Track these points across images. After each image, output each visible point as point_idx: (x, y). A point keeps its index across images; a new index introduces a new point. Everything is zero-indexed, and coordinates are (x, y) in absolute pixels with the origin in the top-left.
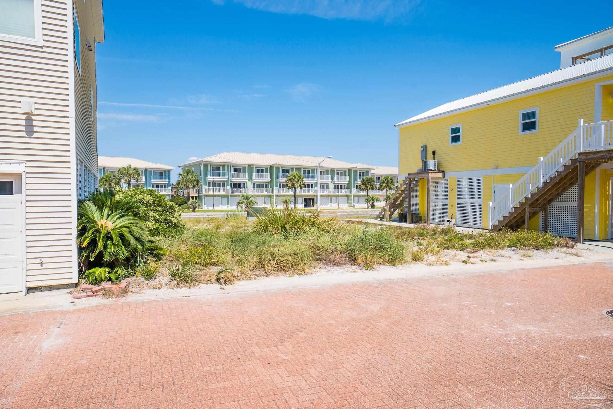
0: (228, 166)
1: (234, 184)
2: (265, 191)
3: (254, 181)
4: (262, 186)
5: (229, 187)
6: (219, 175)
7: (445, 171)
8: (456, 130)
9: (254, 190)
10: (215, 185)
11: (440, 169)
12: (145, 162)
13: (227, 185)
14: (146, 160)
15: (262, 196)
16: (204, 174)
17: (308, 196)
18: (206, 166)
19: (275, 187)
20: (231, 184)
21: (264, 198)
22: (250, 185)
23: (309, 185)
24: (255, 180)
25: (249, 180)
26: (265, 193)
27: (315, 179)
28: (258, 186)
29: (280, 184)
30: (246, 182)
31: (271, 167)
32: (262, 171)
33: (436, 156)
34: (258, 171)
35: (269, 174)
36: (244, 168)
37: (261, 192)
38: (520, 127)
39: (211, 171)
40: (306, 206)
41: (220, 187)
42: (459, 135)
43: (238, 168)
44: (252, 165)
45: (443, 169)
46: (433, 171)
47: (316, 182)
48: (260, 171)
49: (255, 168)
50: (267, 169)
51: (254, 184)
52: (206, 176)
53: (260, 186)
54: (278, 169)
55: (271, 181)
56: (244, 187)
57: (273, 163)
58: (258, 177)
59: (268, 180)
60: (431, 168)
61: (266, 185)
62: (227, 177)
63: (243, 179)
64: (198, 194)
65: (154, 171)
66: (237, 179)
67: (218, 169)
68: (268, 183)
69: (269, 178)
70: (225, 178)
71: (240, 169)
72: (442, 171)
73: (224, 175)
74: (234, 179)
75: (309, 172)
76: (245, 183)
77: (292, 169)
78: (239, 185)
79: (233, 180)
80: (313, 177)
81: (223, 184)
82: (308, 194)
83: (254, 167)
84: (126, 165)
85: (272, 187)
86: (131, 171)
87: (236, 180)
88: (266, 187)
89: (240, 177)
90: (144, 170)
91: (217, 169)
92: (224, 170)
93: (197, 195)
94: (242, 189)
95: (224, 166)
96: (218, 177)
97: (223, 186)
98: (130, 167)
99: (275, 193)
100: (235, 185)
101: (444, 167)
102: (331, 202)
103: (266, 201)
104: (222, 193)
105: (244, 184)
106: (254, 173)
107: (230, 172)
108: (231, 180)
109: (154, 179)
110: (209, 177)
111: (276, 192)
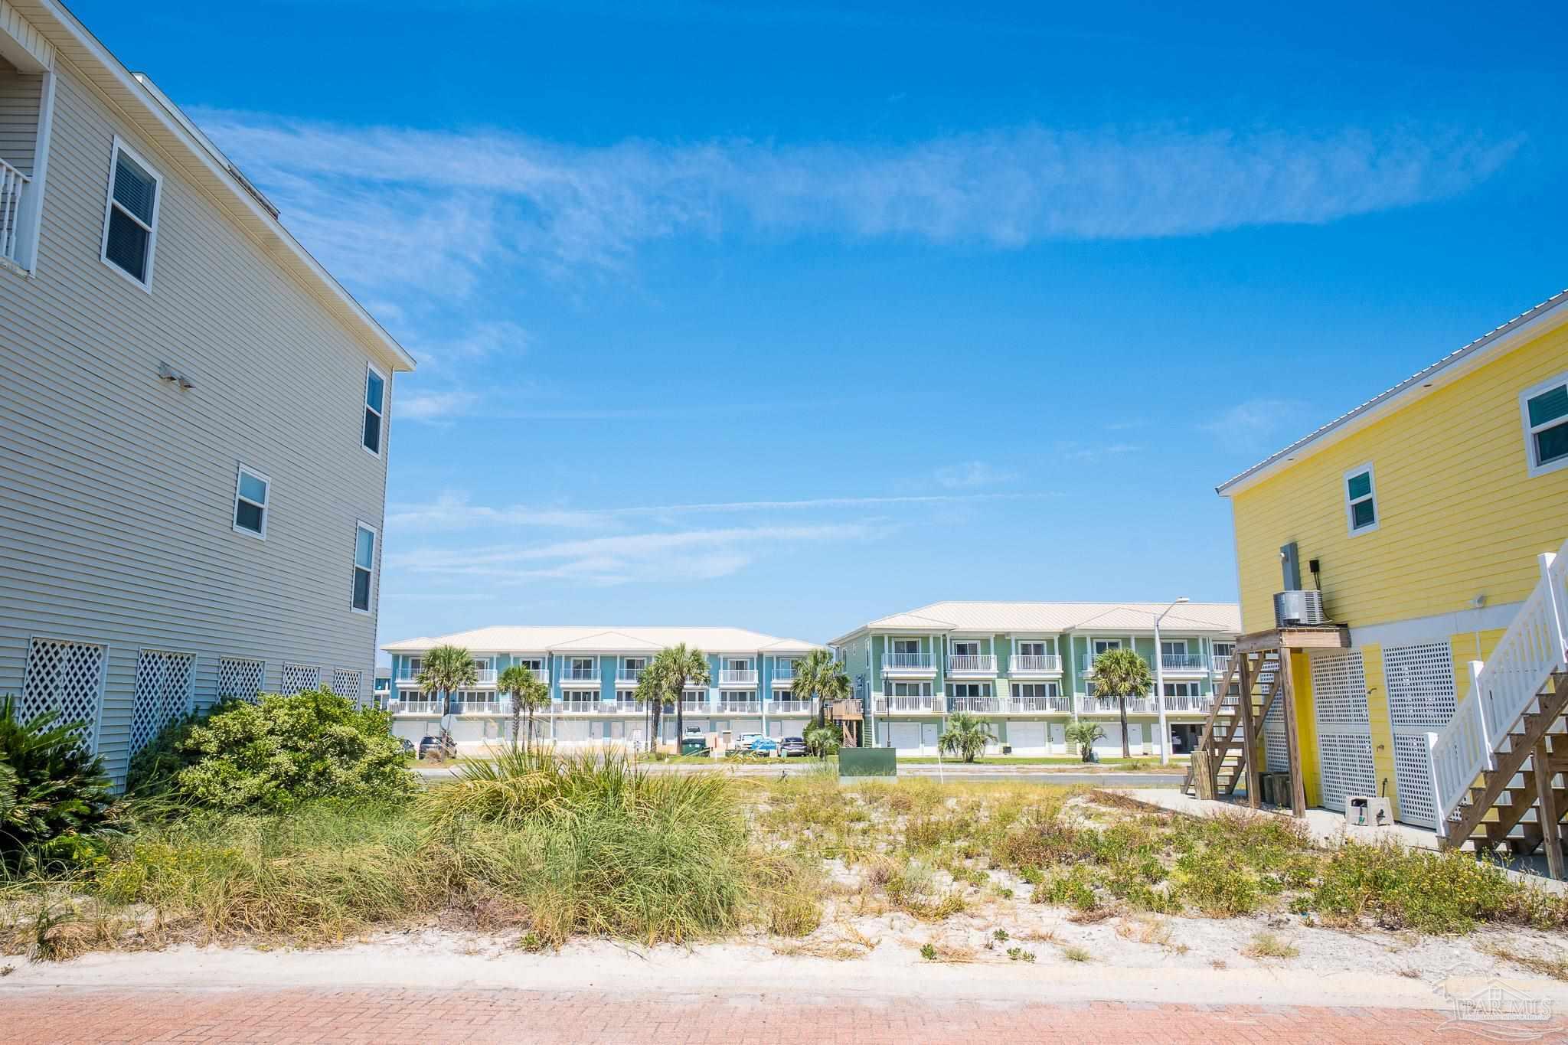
0: (936, 639)
1: (957, 686)
2: (1048, 705)
3: (1014, 677)
4: (1040, 690)
5: (942, 696)
6: (914, 664)
7: (1350, 625)
8: (1360, 485)
9: (1017, 701)
10: (908, 689)
11: (1331, 617)
12: (749, 634)
13: (938, 689)
14: (757, 630)
15: (1041, 719)
16: (874, 659)
17: (1183, 718)
18: (878, 640)
19: (1075, 695)
20: (949, 687)
21: (1049, 728)
22: (1003, 688)
23: (1185, 686)
24: (1015, 674)
25: (1000, 676)
26: (1049, 711)
27: (1204, 669)
28: (1028, 690)
30: (994, 681)
31: (1063, 637)
32: (1038, 649)
33: (1323, 575)
34: (1026, 650)
35: (1058, 657)
36: (986, 642)
37: (1038, 709)
38: (1529, 450)
39: (893, 653)
40: (1177, 749)
41: (918, 694)
42: (1370, 501)
43: (967, 642)
44: (1008, 633)
45: (1339, 620)
46: (1305, 625)
47: (1206, 676)
48: (1033, 649)
49: (1017, 641)
50: (1051, 642)
51: (1016, 688)
52: (878, 666)
53: (1034, 691)
54: (1081, 641)
55: (1066, 675)
56: (987, 693)
57: (1065, 627)
58: (1026, 665)
59: (1058, 674)
60: (1295, 616)
61: (1053, 688)
62: (933, 669)
63: (983, 674)
64: (864, 714)
65: (778, 658)
66: (968, 674)
67: (912, 647)
68: (1056, 683)
69: (1059, 668)
70: (931, 672)
71: (976, 645)
72: (1338, 625)
73: (927, 664)
74: (957, 674)
75: (1180, 648)
76: (991, 683)
77: (1126, 641)
78: (974, 691)
79: (954, 677)
80: (1194, 663)
81: (927, 686)
82: (1183, 712)
83: (1013, 638)
84: (673, 645)
85: (1068, 693)
86: (687, 659)
87: (959, 675)
88: (1053, 693)
89: (976, 667)
90: (756, 657)
91: (909, 646)
92: (926, 649)
93: (861, 718)
94: (981, 699)
95: (926, 639)
96: (910, 670)
97: (927, 692)
98: (683, 649)
99: (1076, 712)
100: (961, 691)
101: (1347, 611)
103: (1052, 735)
104: (923, 711)
105: (987, 687)
106: (1014, 656)
107: (945, 653)
108: (948, 676)
109: (778, 678)
110: (886, 668)
111: (1079, 708)
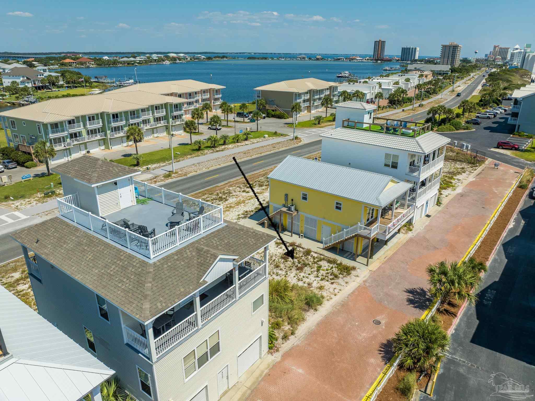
0: (65, 122)
2: (98, 135)
3: (88, 128)
4: (95, 132)
9: (89, 136)
10: (56, 140)
13: (67, 139)
19: (107, 132)
22: (84, 133)
25: (83, 129)
26: (99, 138)
27: (141, 119)
28: (92, 132)
29: (112, 128)
30: (81, 131)
31: (102, 114)
32: (94, 119)
33: (293, 202)
34: (90, 119)
35: (101, 120)
36: (77, 118)
37: (95, 138)
39: (51, 129)
41: (61, 141)
42: (306, 198)
44: (85, 115)
49: (88, 117)
50: (97, 116)
51: (88, 132)
52: (46, 134)
54: (108, 115)
55: (104, 126)
58: (90, 124)
63: (79, 129)
68: (100, 129)
69: (101, 124)
70: (65, 134)
71: (74, 120)
73: (63, 131)
77: (120, 113)
78: (76, 135)
81: (63, 138)
85: (104, 131)
87: (72, 131)
88: (99, 132)
89: (76, 128)
91: (56, 125)
94: (79, 138)
95: (61, 123)
96: (58, 134)
97: (64, 141)
99: (108, 137)
100: (71, 136)
102: (153, 133)
103: (100, 144)
104: (64, 146)
105: (79, 133)
106: (87, 122)
107: (67, 126)
110: (50, 135)
